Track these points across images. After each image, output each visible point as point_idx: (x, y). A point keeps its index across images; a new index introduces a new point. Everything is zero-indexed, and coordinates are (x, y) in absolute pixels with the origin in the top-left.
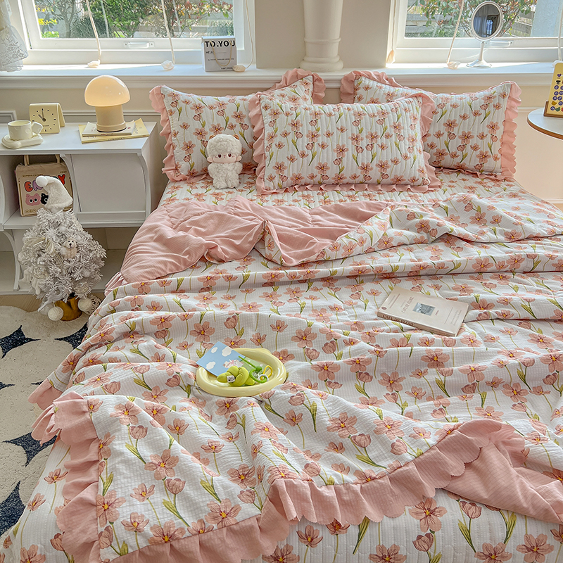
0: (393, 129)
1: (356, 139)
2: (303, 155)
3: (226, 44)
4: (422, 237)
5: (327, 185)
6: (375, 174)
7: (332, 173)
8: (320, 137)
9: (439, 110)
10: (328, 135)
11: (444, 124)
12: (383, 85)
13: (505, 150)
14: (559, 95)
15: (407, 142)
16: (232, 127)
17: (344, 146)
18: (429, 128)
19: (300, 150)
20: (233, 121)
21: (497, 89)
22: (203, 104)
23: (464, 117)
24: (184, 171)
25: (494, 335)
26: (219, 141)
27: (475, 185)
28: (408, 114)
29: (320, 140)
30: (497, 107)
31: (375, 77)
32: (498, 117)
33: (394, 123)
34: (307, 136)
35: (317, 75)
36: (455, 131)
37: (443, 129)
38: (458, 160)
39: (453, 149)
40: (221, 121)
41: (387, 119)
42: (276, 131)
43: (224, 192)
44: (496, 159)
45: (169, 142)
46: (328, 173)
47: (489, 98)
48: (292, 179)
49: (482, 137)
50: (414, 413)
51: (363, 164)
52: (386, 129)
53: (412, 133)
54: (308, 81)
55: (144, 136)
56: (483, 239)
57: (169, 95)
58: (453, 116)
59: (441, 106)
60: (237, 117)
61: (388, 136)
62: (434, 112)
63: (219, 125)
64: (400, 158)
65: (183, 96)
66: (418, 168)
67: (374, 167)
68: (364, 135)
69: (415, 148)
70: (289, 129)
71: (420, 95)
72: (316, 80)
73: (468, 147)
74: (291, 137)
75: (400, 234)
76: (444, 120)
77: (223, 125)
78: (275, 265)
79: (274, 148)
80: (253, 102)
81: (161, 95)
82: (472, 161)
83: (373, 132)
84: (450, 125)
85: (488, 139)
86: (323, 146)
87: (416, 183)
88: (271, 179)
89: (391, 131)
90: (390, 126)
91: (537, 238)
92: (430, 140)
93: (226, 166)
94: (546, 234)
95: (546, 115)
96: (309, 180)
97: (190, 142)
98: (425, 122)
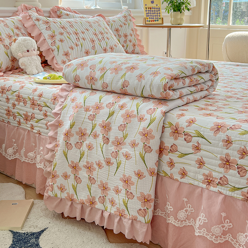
2: (77, 45)
8: (80, 34)
14: (148, 14)
17: (93, 39)
23: (121, 26)
32: (132, 25)
34: (74, 34)
36: (120, 33)
40: (9, 31)
42: (54, 33)
47: (125, 17)
58: (116, 26)
60: (17, 28)
73: (128, 41)
76: (113, 28)
82: (130, 48)
84: (117, 30)
85: (133, 36)
86: (84, 39)
88: (64, 63)
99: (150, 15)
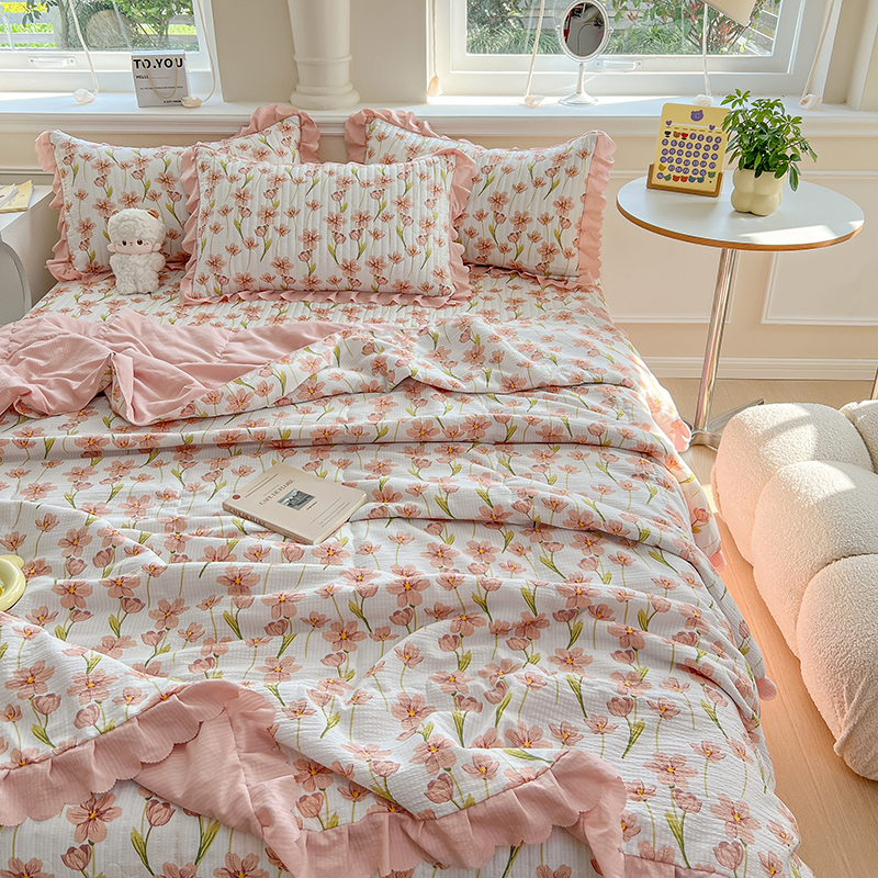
0: (395, 207)
1: (334, 221)
2: (250, 245)
3: (168, 63)
4: (374, 383)
5: (295, 292)
6: (366, 277)
7: (298, 272)
8: (279, 217)
9: (483, 176)
10: (292, 213)
11: (489, 199)
12: (408, 134)
13: (584, 241)
14: (669, 155)
15: (418, 228)
16: (154, 197)
17: (314, 232)
18: (466, 205)
19: (246, 235)
20: (157, 187)
21: (576, 145)
22: (112, 161)
23: (519, 189)
24: (80, 265)
25: (374, 543)
26: (122, 220)
27: (526, 297)
28: (425, 183)
29: (278, 221)
30: (572, 172)
31: (398, 120)
32: (573, 189)
33: (399, 198)
34: (259, 215)
35: (307, 117)
36: (505, 210)
37: (487, 207)
38: (510, 256)
39: (502, 238)
40: (136, 187)
41: (387, 192)
42: (212, 206)
43: (128, 299)
44: (568, 255)
45: (61, 219)
46: (291, 273)
47: (561, 158)
48: (237, 282)
49: (546, 220)
50: (163, 664)
51: (345, 261)
52: (384, 206)
53: (428, 213)
54: (291, 125)
55: (20, 210)
56: (464, 387)
57: (62, 146)
58: (503, 185)
59: (487, 170)
60: (164, 181)
61: (386, 218)
62: (475, 180)
63: (133, 194)
64: (403, 253)
65: (84, 145)
66: (432, 269)
67: (363, 267)
68: (348, 214)
69: (431, 237)
70: (232, 202)
71: (453, 152)
72: (305, 122)
73: (524, 236)
74: (233, 215)
75: (338, 378)
76: (489, 192)
77: (140, 193)
78: (122, 424)
79: (208, 233)
80: (187, 157)
81: (50, 145)
82: (531, 258)
83: (363, 210)
84: (498, 200)
85: (555, 224)
86: (282, 231)
87: (430, 293)
88: (203, 280)
89: (392, 209)
90: (392, 202)
91: (554, 388)
92: (467, 224)
93: (134, 259)
94: (566, 381)
95: (651, 186)
96: (265, 284)
97: (88, 220)
98: (459, 195)
99: (675, 156)
